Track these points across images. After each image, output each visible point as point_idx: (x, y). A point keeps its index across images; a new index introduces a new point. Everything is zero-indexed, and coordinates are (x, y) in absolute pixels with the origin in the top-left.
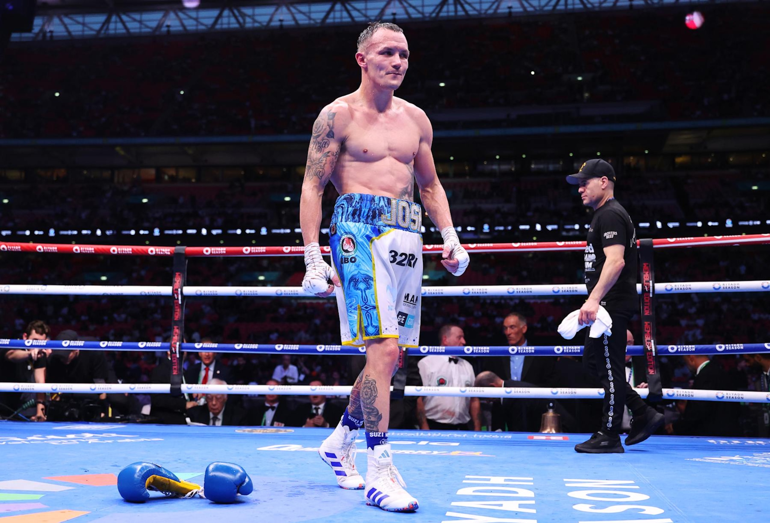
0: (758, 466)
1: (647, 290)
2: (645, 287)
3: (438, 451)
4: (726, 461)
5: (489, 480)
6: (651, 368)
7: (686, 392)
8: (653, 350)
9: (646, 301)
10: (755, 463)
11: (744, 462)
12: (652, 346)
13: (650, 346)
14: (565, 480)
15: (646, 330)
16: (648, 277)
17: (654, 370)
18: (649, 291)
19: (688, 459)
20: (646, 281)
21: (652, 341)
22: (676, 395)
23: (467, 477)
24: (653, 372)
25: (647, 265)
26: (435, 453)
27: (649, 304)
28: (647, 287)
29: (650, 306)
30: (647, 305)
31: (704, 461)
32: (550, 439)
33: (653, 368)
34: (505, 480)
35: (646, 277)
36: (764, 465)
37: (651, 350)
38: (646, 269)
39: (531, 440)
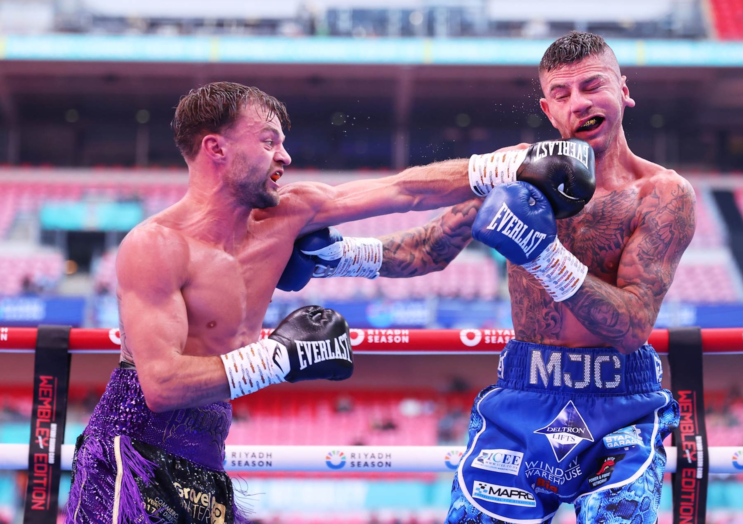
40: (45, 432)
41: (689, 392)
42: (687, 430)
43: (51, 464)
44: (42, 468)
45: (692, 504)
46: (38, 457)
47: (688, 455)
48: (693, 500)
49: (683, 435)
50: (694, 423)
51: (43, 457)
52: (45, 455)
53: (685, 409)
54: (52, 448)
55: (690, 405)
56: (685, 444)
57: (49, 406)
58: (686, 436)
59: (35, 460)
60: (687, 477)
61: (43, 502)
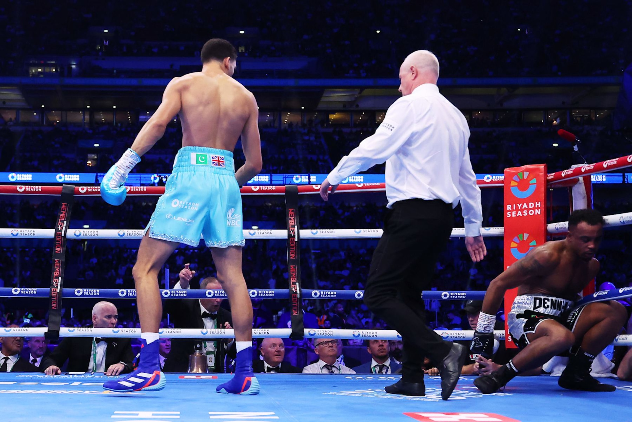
0: (387, 398)
1: (293, 235)
2: (291, 232)
3: (90, 391)
4: (360, 394)
5: (138, 414)
6: (295, 310)
7: (326, 331)
8: (298, 292)
9: (292, 245)
10: (385, 396)
11: (375, 394)
12: (297, 288)
13: (295, 289)
14: (210, 413)
15: (292, 273)
16: (294, 222)
17: (298, 311)
18: (294, 236)
19: (326, 393)
20: (292, 226)
21: (297, 283)
22: (317, 334)
23: (115, 412)
24: (296, 313)
25: (292, 211)
26: (87, 392)
27: (294, 248)
28: (293, 231)
29: (295, 250)
30: (293, 250)
31: (340, 394)
32: (200, 378)
33: (297, 309)
34: (153, 415)
35: (292, 222)
36: (392, 397)
37: (296, 293)
38: (291, 214)
39: (183, 379)
40: (62, 224)
41: (293, 209)
42: (292, 223)
43: (63, 236)
44: (59, 238)
45: (294, 251)
46: (58, 233)
47: (292, 233)
48: (295, 249)
49: (290, 225)
50: (295, 221)
51: (60, 233)
52: (61, 233)
53: (291, 215)
54: (63, 231)
55: (293, 214)
56: (291, 228)
57: (64, 215)
58: (291, 226)
59: (57, 234)
60: (292, 241)
61: (60, 250)
